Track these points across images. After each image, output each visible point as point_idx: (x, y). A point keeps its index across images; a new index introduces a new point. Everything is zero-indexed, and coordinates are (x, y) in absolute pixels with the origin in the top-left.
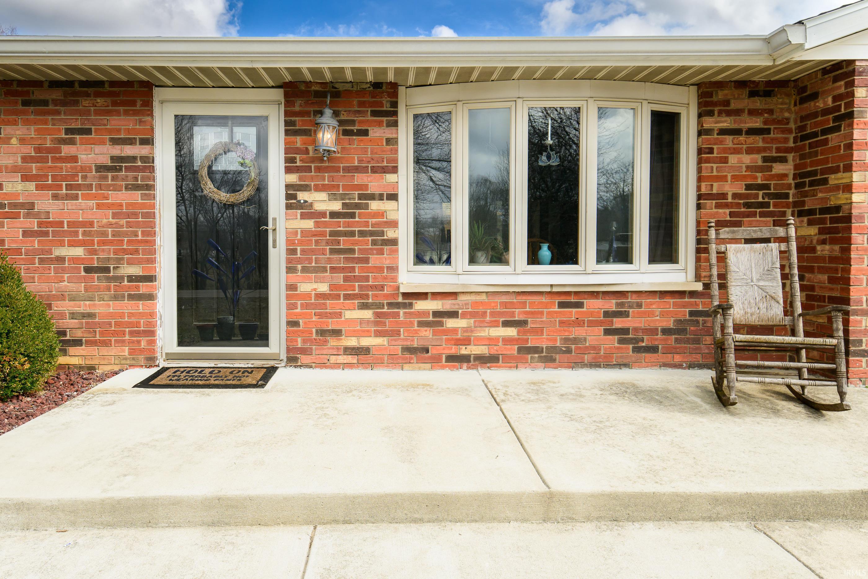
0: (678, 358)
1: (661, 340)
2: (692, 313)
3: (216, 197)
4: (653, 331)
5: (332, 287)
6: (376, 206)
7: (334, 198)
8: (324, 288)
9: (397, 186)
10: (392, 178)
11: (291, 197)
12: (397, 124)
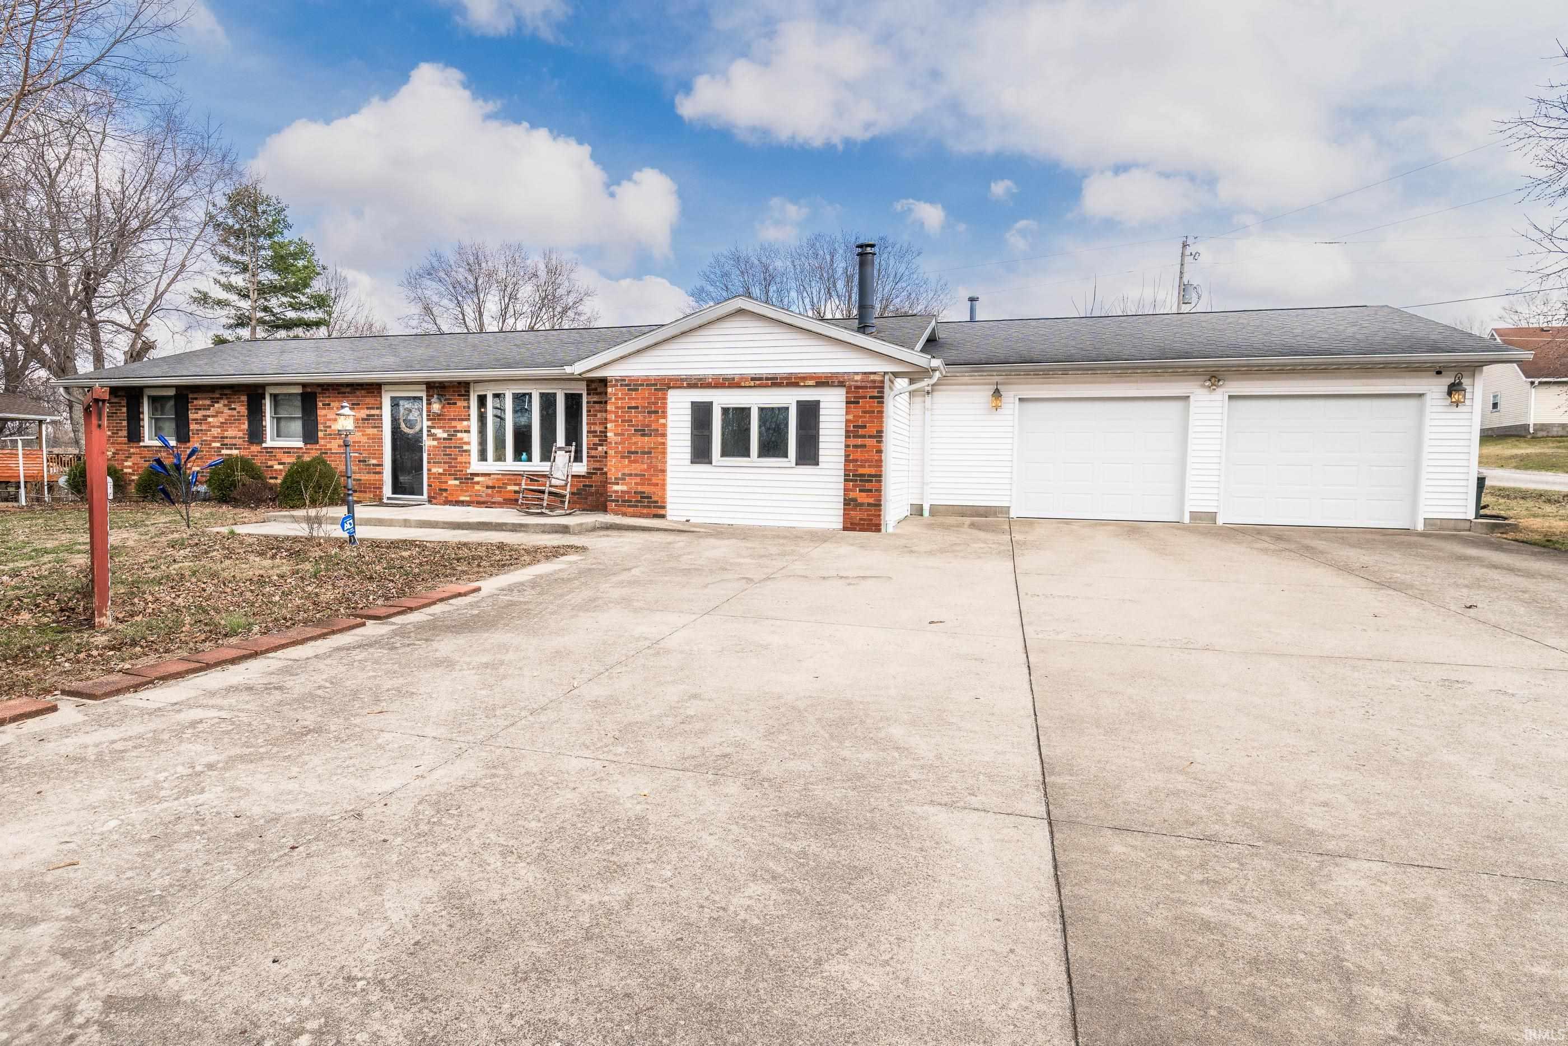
0: (590, 505)
3: (405, 431)
5: (444, 470)
6: (459, 435)
7: (444, 431)
8: (441, 471)
9: (469, 427)
10: (465, 423)
11: (429, 431)
12: (469, 400)
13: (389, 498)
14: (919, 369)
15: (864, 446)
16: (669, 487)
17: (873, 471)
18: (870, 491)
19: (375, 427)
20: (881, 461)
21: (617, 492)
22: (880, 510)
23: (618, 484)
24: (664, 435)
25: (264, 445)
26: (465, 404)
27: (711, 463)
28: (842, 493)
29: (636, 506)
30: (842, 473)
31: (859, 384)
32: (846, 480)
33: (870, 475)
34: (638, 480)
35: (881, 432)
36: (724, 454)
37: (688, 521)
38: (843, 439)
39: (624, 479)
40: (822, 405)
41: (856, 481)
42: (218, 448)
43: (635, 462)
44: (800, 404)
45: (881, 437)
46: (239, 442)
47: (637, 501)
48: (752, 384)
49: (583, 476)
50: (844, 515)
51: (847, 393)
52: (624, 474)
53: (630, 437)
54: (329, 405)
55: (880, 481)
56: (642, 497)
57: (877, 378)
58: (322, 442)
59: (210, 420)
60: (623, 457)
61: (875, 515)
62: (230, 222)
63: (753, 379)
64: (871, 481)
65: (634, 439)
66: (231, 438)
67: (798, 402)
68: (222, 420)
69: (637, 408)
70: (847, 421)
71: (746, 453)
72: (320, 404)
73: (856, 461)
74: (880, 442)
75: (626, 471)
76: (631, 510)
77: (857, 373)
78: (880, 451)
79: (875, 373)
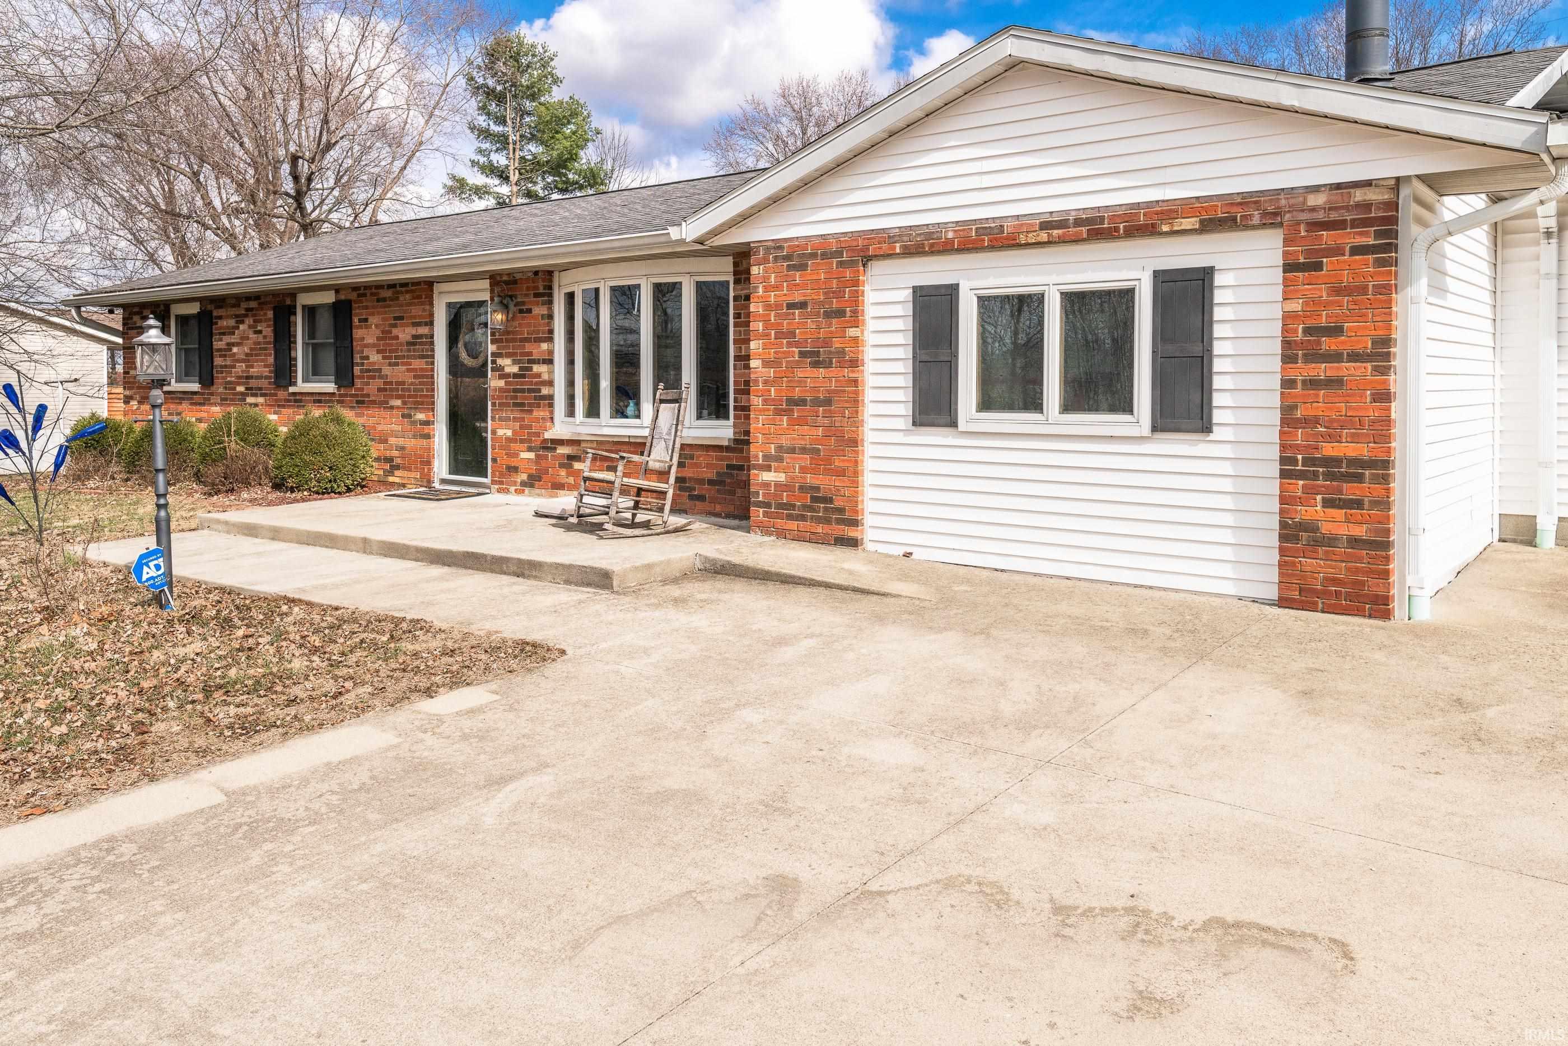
0: (718, 508)
1: (707, 489)
2: (729, 467)
3: (466, 362)
4: (701, 481)
5: (514, 433)
6: (536, 368)
7: (515, 362)
8: (509, 433)
9: (551, 352)
10: (544, 346)
11: (494, 362)
12: (550, 303)
13: (443, 481)
14: (1506, 158)
15: (1334, 383)
16: (868, 478)
17: (1362, 450)
18: (1358, 504)
19: (423, 357)
20: (1387, 422)
21: (766, 485)
22: (1387, 559)
23: (768, 468)
24: (855, 363)
25: (292, 389)
26: (543, 310)
27: (953, 424)
28: (1276, 507)
29: (803, 518)
30: (1275, 453)
31: (1320, 216)
32: (1284, 474)
33: (1354, 462)
34: (806, 460)
35: (1386, 341)
36: (986, 404)
37: (908, 555)
38: (1277, 364)
39: (780, 459)
40: (1219, 279)
41: (1315, 475)
42: (242, 394)
43: (801, 421)
44: (1163, 279)
45: (1387, 356)
46: (264, 383)
47: (805, 507)
48: (1044, 236)
49: (727, 449)
50: (1281, 565)
51: (1287, 242)
52: (780, 448)
53: (792, 367)
54: (366, 320)
55: (1386, 479)
56: (815, 499)
57: (1373, 195)
58: (358, 383)
59: (235, 350)
60: (779, 412)
61: (1369, 572)
62: (491, 82)
63: (1045, 226)
64: (1359, 478)
65: (800, 373)
66: (257, 378)
67: (1156, 274)
68: (246, 350)
69: (803, 305)
70: (1288, 317)
71: (1033, 403)
72: (356, 320)
73: (1316, 421)
74: (1384, 370)
75: (785, 441)
76: (793, 525)
77: (1316, 189)
78: (1384, 397)
79: (1368, 183)
